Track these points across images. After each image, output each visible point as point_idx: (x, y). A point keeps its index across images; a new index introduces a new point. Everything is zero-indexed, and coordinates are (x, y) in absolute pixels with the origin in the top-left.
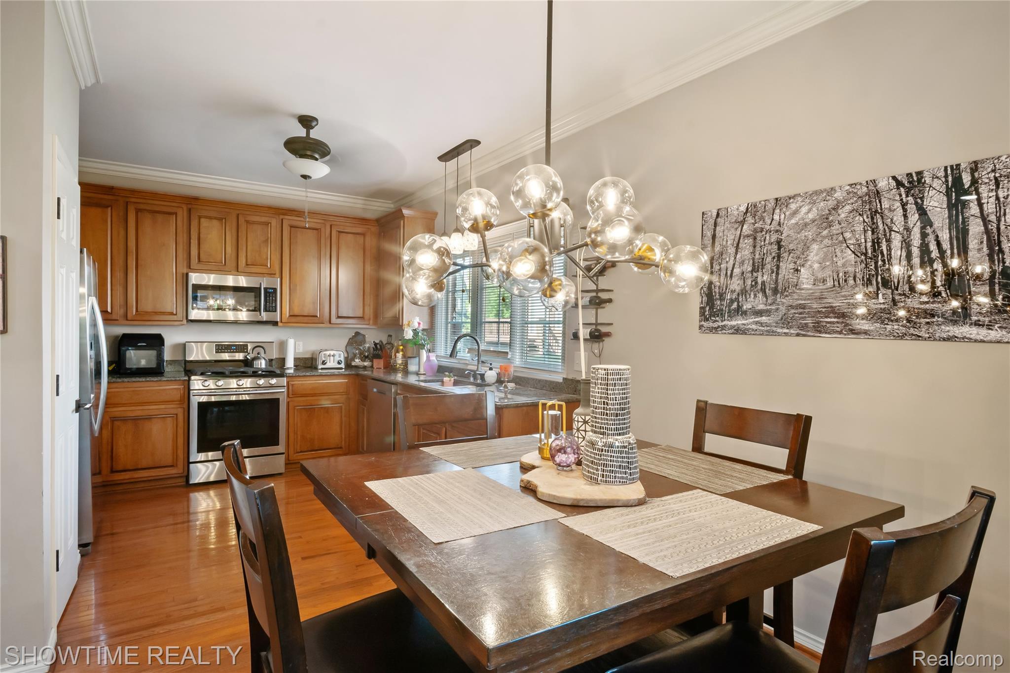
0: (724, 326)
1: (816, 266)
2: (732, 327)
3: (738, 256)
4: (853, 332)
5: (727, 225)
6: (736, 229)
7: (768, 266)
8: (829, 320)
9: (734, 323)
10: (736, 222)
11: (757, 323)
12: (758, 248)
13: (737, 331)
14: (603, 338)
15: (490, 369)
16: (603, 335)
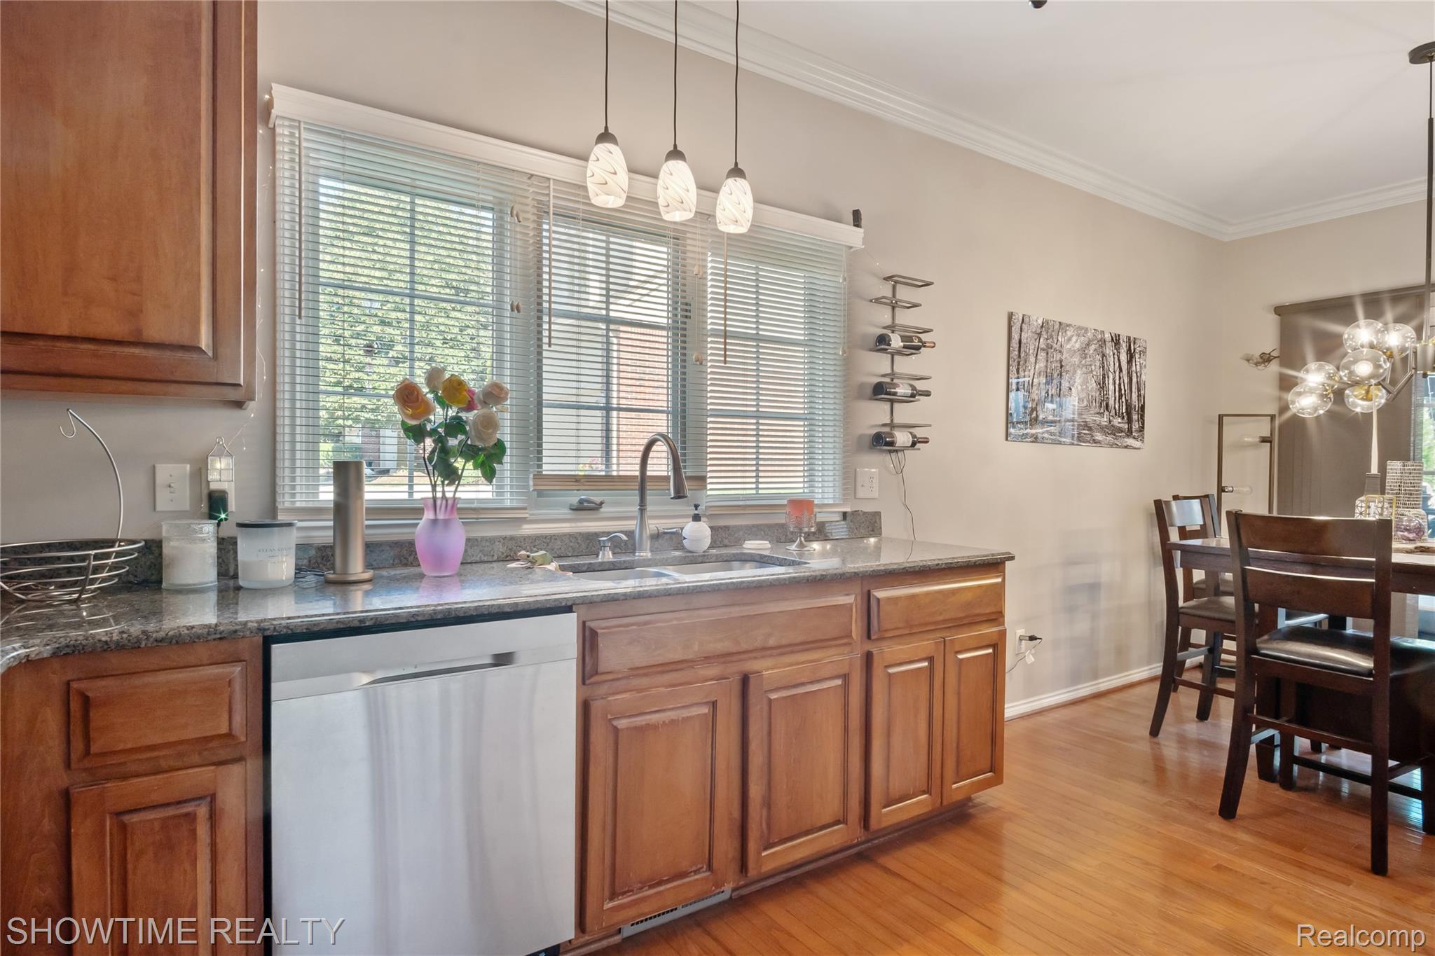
0: (1027, 434)
1: (1079, 387)
2: (1033, 435)
3: (1037, 367)
4: (1095, 442)
5: (1030, 334)
6: (1036, 340)
7: (1055, 381)
8: (1084, 432)
9: (1033, 431)
10: (1035, 333)
11: (1047, 432)
12: (1049, 363)
13: (1036, 439)
14: (918, 446)
15: (696, 518)
16: (919, 442)
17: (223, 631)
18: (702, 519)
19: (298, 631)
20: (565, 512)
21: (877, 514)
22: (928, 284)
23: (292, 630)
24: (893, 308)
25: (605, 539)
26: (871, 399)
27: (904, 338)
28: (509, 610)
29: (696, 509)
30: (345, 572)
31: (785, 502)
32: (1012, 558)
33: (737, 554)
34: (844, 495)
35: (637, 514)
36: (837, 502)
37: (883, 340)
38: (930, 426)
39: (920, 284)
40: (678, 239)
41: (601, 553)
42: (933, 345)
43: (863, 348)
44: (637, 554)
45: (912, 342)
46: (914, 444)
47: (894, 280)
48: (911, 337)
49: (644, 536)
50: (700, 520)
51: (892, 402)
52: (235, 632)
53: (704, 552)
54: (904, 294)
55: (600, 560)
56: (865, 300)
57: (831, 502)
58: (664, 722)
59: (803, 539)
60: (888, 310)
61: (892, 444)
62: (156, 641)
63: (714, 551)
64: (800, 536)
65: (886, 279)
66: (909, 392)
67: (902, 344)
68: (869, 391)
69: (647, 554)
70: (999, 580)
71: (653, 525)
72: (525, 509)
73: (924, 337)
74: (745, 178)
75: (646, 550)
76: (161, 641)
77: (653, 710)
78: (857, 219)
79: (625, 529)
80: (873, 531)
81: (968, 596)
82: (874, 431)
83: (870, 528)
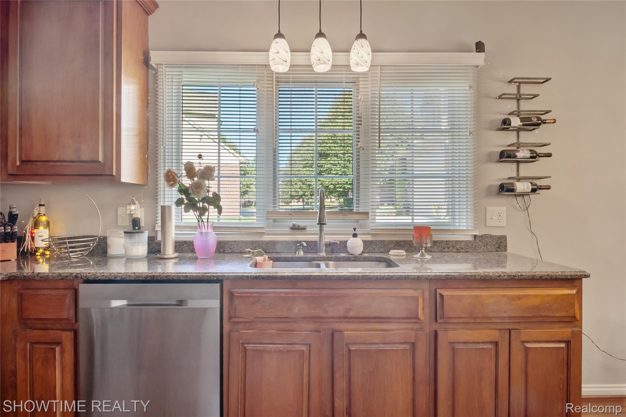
14: (538, 191)
15: (355, 235)
16: (540, 189)
17: (63, 276)
18: (358, 236)
19: (90, 279)
20: (288, 230)
21: (504, 238)
22: (548, 80)
23: (88, 278)
24: (518, 100)
25: (299, 245)
26: (497, 162)
27: (522, 120)
28: (183, 279)
29: (355, 231)
30: (164, 254)
31: (412, 228)
32: (587, 276)
33: (378, 257)
34: (475, 224)
35: (319, 232)
36: (470, 228)
37: (506, 122)
38: (550, 177)
39: (542, 81)
40: (355, 83)
41: (297, 252)
42: (553, 121)
43: (491, 129)
44: (318, 254)
45: (531, 120)
46: (534, 190)
47: (518, 82)
48: (531, 118)
49: (322, 244)
50: (357, 237)
51: (518, 162)
52: (67, 276)
53: (359, 255)
54: (526, 89)
55: (297, 256)
56: (492, 98)
57: (465, 228)
58: (275, 350)
59: (423, 251)
60: (515, 102)
61: (513, 190)
62: (40, 277)
63: (366, 255)
64: (422, 249)
65: (510, 82)
66: (528, 155)
67: (521, 123)
68: (498, 156)
69: (323, 254)
70: (574, 292)
71: (327, 239)
72: (264, 228)
73: (543, 117)
74: (367, 39)
75: (323, 252)
76: (42, 278)
77: (267, 342)
78: (480, 47)
79: (306, 240)
80: (499, 248)
81: (537, 302)
82: (499, 183)
83: (497, 246)
